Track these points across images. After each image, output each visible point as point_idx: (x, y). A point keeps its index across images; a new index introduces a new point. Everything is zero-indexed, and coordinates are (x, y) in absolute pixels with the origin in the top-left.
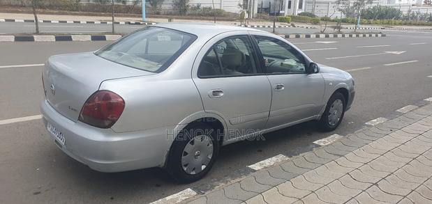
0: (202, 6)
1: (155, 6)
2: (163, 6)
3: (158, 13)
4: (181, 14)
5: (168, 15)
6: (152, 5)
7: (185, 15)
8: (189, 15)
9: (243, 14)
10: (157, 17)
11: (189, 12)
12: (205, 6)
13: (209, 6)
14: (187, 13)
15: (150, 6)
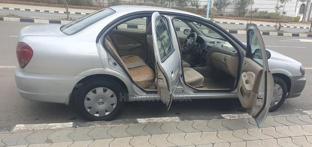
0: (259, 10)
1: (220, 10)
2: (226, 10)
3: (222, 15)
4: (240, 16)
5: (229, 16)
6: (218, 8)
7: (243, 17)
8: (246, 17)
9: (299, 18)
10: (220, 18)
11: (247, 14)
12: (262, 10)
13: (265, 10)
14: (245, 15)
15: (216, 9)
